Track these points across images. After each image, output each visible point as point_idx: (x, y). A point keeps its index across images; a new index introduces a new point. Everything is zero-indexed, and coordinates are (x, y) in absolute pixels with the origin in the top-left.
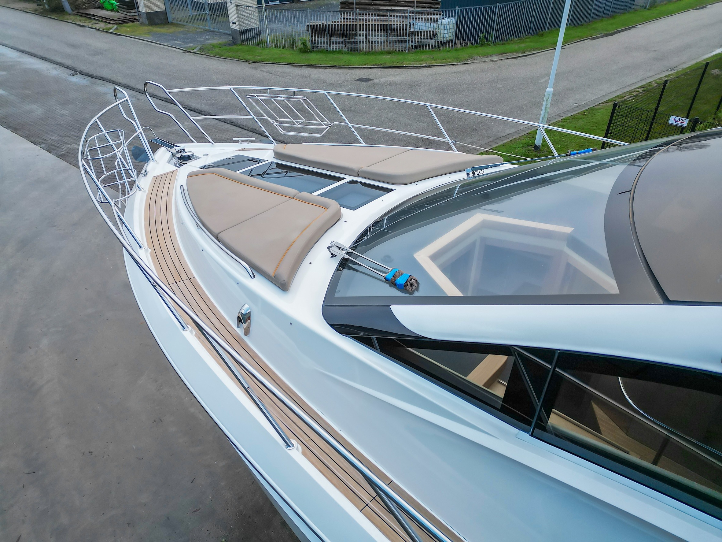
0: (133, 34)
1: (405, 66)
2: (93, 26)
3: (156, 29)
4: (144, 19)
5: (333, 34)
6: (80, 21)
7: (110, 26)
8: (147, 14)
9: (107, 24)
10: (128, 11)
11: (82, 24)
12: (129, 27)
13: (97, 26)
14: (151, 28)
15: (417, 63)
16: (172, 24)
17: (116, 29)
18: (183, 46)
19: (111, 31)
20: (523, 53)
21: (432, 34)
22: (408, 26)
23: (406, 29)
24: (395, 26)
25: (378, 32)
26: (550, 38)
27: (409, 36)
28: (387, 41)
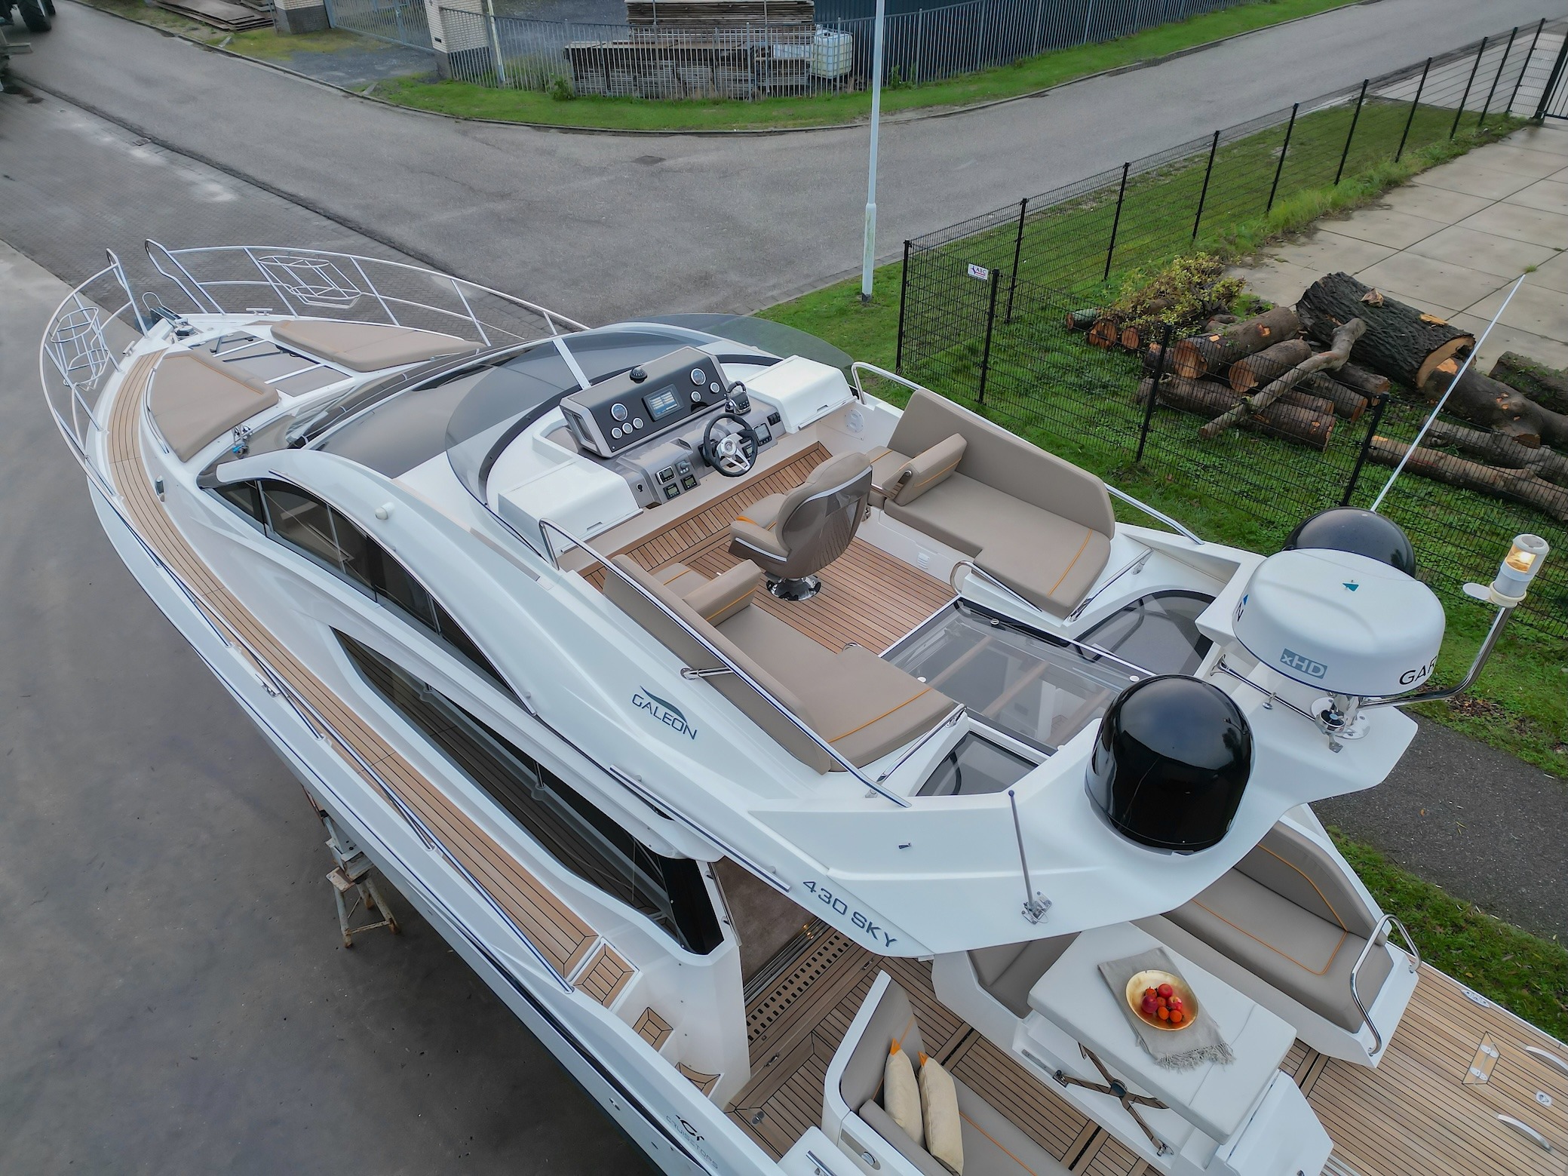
0: (258, 54)
1: (735, 130)
2: (188, 35)
3: (305, 44)
4: (285, 24)
5: (612, 67)
6: (165, 22)
7: (220, 35)
8: (288, 12)
9: (215, 30)
11: (167, 30)
12: (255, 38)
13: (195, 35)
14: (294, 40)
15: (761, 125)
16: (339, 32)
17: (230, 43)
18: (345, 83)
19: (221, 47)
20: (965, 105)
21: (801, 65)
22: (749, 53)
23: (746, 59)
24: (725, 54)
25: (695, 64)
26: (1032, 73)
27: (753, 72)
28: (712, 80)
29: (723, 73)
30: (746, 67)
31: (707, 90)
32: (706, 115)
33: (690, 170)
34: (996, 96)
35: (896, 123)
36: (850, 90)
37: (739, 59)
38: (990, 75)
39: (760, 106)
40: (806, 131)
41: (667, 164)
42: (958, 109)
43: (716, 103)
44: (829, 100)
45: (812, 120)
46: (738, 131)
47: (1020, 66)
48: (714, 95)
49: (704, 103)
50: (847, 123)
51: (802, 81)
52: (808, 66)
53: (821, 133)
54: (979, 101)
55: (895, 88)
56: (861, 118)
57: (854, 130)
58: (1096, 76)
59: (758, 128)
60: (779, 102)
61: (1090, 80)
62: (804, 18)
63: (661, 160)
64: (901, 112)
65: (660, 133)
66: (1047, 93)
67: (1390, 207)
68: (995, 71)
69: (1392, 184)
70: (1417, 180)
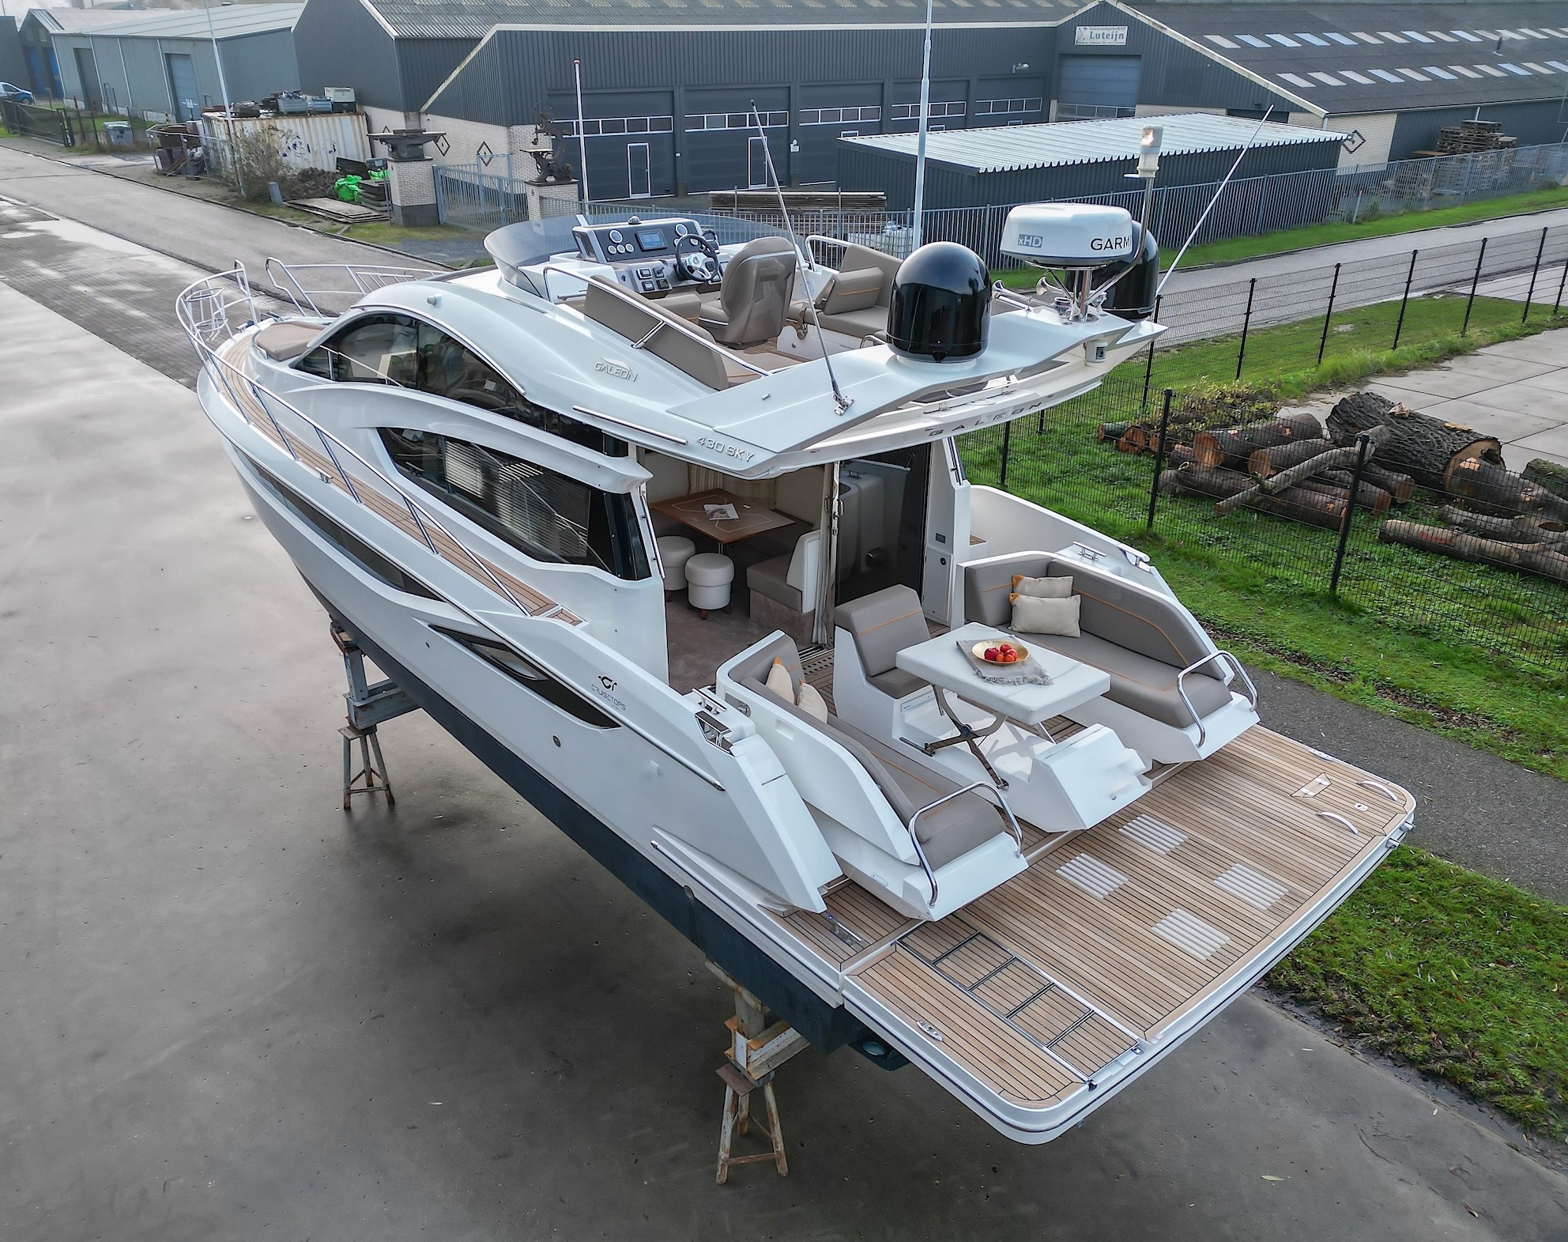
0: (372, 239)
2: (310, 226)
3: (416, 234)
4: (398, 217)
6: (292, 217)
7: (339, 225)
8: (403, 208)
9: (335, 223)
10: (376, 202)
11: (292, 222)
12: (369, 229)
13: (316, 226)
14: (406, 231)
16: (446, 226)
17: (348, 231)
18: (446, 260)
19: (338, 234)
62: (876, 211)
67: (1449, 369)
69: (1454, 352)
70: (1481, 351)
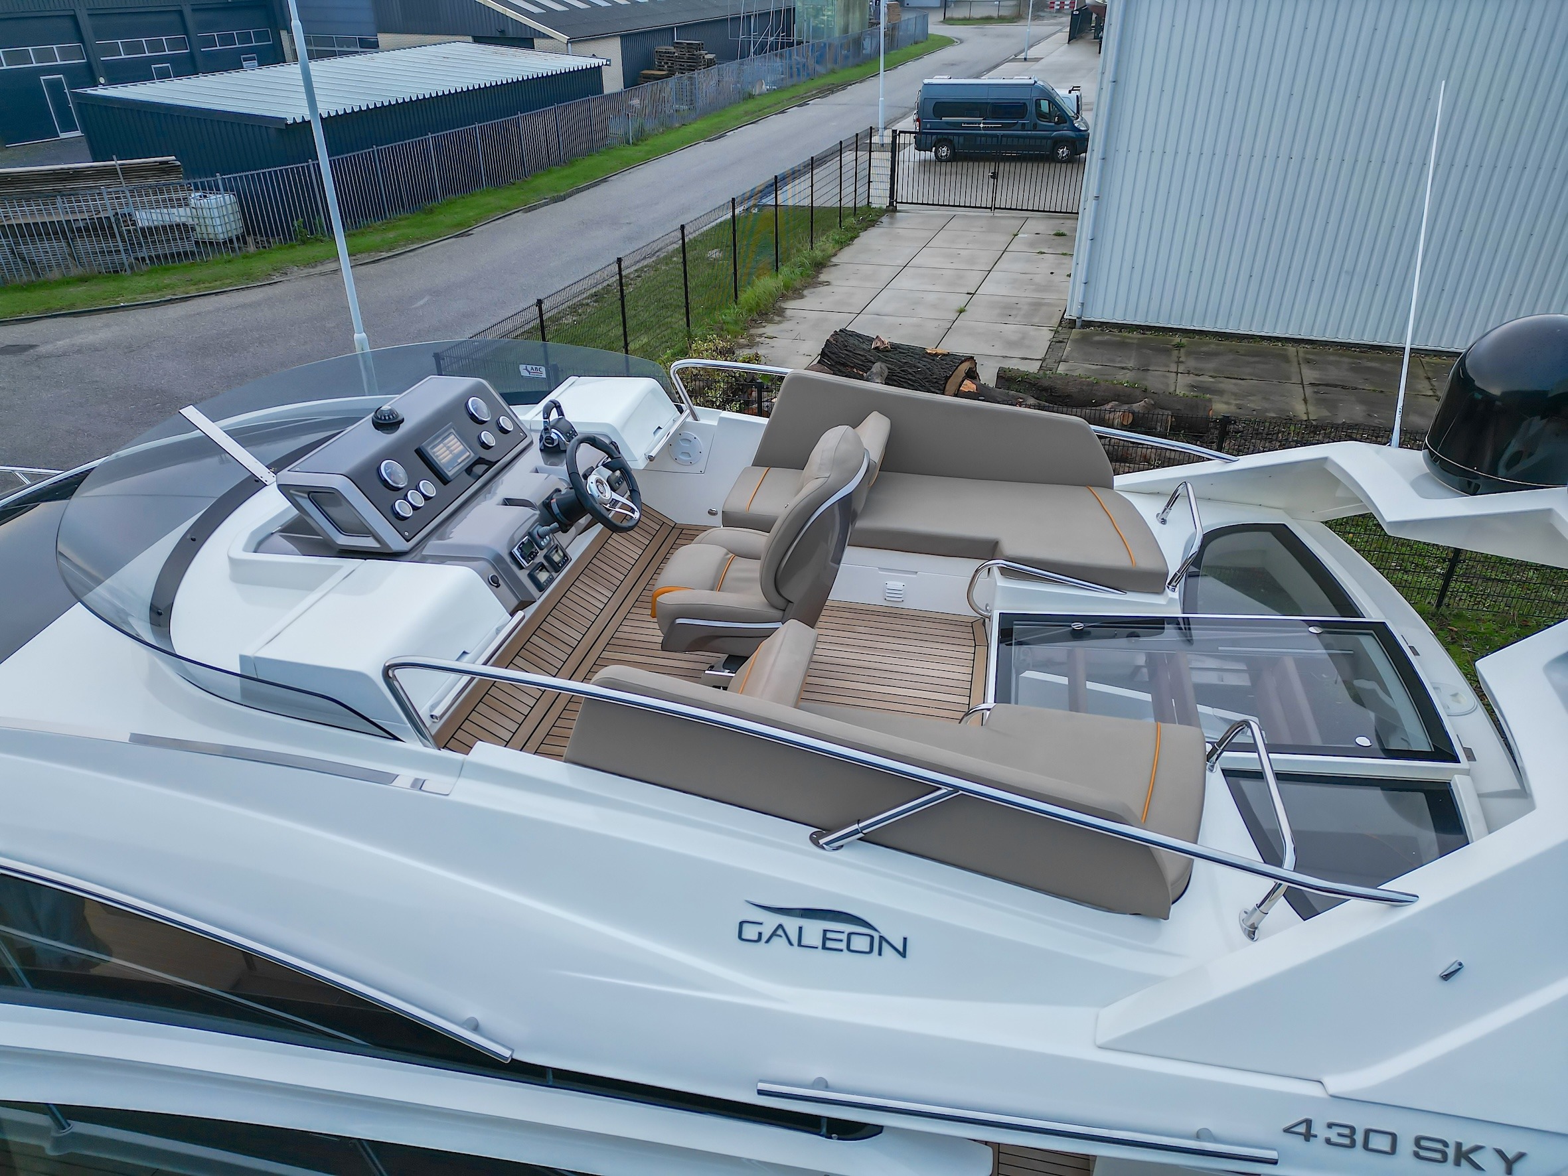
1: (122, 304)
15: (152, 295)
20: (390, 250)
21: (184, 229)
22: (113, 220)
23: (111, 227)
24: (81, 224)
25: (41, 240)
26: (447, 216)
27: (123, 241)
28: (71, 255)
29: (83, 245)
30: (113, 236)
31: (67, 267)
32: (77, 293)
33: (79, 351)
34: (420, 240)
35: (321, 274)
36: (252, 248)
37: (100, 228)
38: (404, 223)
39: (145, 277)
40: (216, 294)
41: (42, 349)
42: (385, 255)
43: (83, 280)
44: (229, 261)
45: (218, 283)
46: (126, 304)
47: (431, 211)
48: (76, 271)
49: (67, 282)
50: (263, 280)
51: (189, 247)
52: (193, 229)
53: (235, 294)
54: (405, 245)
55: (304, 243)
56: (278, 275)
57: (274, 286)
58: (510, 214)
59: (151, 298)
60: (168, 270)
61: (507, 218)
62: (172, 179)
63: (32, 347)
64: (322, 263)
65: (16, 320)
66: (470, 232)
67: (828, 283)
68: (407, 218)
69: (820, 265)
70: (834, 260)
